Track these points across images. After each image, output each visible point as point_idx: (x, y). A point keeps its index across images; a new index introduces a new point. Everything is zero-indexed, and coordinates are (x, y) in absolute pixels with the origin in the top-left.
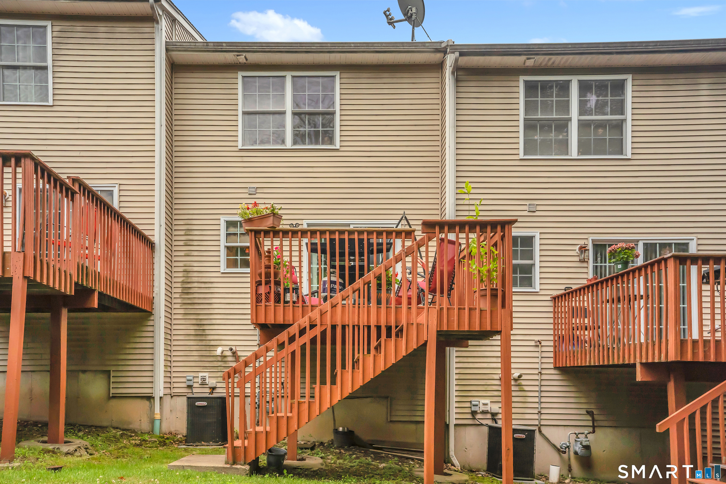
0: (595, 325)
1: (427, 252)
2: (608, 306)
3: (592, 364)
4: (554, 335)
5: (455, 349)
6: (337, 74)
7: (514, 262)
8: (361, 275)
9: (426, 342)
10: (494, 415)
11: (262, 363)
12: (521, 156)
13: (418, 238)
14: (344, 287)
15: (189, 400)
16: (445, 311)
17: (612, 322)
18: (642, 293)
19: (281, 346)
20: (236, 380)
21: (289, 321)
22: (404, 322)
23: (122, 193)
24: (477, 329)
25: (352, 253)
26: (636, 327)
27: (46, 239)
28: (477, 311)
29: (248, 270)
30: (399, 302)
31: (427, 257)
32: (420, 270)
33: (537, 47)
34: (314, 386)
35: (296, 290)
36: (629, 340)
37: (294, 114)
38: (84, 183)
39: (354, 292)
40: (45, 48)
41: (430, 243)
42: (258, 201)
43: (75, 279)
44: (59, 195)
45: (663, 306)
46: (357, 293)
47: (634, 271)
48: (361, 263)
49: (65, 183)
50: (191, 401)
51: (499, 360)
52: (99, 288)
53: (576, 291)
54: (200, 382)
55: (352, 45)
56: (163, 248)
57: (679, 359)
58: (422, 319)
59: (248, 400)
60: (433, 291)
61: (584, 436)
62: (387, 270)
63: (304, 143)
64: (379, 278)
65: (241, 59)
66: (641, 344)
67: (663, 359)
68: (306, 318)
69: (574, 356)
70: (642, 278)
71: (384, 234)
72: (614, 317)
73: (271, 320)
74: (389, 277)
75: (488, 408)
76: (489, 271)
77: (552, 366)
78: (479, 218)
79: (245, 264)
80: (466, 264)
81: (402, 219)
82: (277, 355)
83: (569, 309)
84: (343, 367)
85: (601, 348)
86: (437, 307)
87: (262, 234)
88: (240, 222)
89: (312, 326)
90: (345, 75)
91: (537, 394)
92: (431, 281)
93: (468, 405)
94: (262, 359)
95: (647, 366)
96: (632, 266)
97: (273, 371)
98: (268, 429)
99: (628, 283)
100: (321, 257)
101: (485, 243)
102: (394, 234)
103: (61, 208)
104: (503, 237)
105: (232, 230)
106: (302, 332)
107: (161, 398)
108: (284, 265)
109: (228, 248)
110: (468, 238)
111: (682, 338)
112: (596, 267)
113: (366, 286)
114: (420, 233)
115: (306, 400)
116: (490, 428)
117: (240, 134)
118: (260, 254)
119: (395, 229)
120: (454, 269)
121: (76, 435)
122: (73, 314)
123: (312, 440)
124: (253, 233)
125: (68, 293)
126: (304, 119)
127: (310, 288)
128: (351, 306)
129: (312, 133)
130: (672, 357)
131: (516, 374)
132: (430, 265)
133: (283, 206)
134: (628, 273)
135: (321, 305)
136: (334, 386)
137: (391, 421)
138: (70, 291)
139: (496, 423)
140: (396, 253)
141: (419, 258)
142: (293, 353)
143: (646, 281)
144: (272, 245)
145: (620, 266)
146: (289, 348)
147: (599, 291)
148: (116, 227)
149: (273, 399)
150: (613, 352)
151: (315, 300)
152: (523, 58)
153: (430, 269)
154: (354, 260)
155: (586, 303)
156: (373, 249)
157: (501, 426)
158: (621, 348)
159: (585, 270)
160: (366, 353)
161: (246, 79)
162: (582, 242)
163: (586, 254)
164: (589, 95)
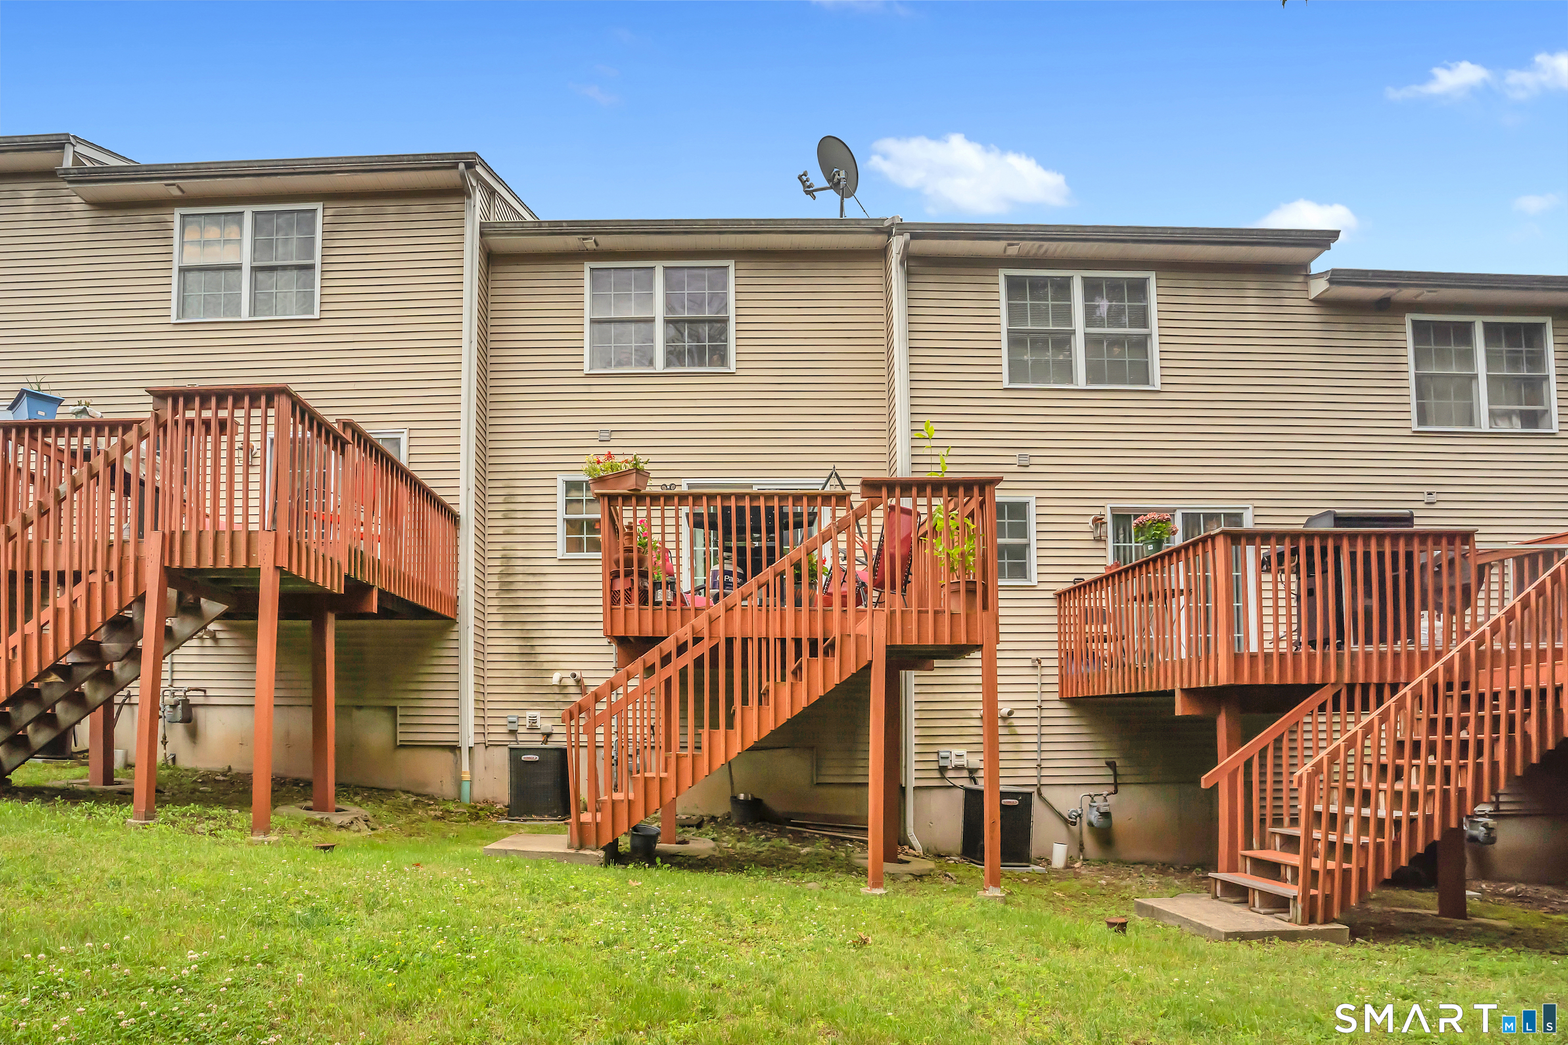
0: (1118, 634)
1: (870, 525)
2: (1135, 606)
3: (1114, 692)
4: (1060, 650)
5: (914, 673)
6: (731, 264)
7: (1000, 541)
8: (771, 562)
9: (870, 663)
10: (972, 771)
11: (620, 697)
12: (1006, 385)
13: (856, 506)
14: (745, 580)
15: (513, 752)
16: (898, 614)
17: (1142, 630)
18: (1182, 586)
19: (650, 670)
20: (582, 722)
21: (662, 632)
22: (836, 633)
23: (413, 442)
24: (947, 642)
25: (756, 529)
26: (1175, 636)
27: (305, 511)
28: (947, 616)
29: (599, 555)
30: (828, 602)
31: (870, 534)
32: (860, 553)
33: (1022, 228)
34: (700, 731)
35: (671, 585)
36: (1164, 657)
37: (667, 322)
38: (358, 427)
39: (760, 587)
40: (313, 239)
41: (874, 513)
42: (613, 451)
43: (345, 570)
44: (325, 447)
45: (1211, 605)
46: (764, 589)
47: (1170, 554)
48: (771, 544)
49: (333, 429)
50: (515, 753)
51: (980, 689)
52: (379, 583)
53: (1090, 584)
54: (528, 724)
55: (753, 223)
56: (472, 522)
57: (1233, 683)
58: (864, 627)
59: (601, 753)
60: (879, 585)
61: (1102, 798)
62: (809, 553)
63: (682, 364)
64: (797, 566)
65: (590, 244)
66: (1181, 661)
67: (1211, 683)
68: (688, 628)
69: (1089, 681)
70: (1181, 564)
71: (805, 500)
72: (1144, 622)
73: (634, 631)
74: (813, 565)
75: (963, 762)
76: (962, 554)
77: (1056, 696)
78: (947, 476)
79: (595, 545)
80: (928, 544)
81: (831, 476)
82: (643, 684)
83: (1080, 611)
84: (745, 701)
85: (1126, 668)
86: (885, 609)
87: (620, 500)
88: (587, 482)
89: (697, 640)
90: (742, 265)
91: (1035, 739)
92: (877, 570)
93: (934, 757)
94: (621, 690)
95: (1189, 692)
96: (1168, 547)
97: (638, 708)
98: (631, 796)
99: (1163, 572)
100: (710, 534)
101: (956, 512)
102: (819, 499)
103: (326, 465)
104: (982, 504)
105: (575, 495)
106: (682, 649)
107: (470, 748)
108: (652, 547)
109: (568, 521)
110: (930, 506)
111: (1237, 651)
112: (1118, 547)
113: (778, 578)
114: (858, 497)
115: (688, 752)
116: (968, 791)
117: (586, 351)
118: (616, 530)
119: (820, 491)
120: (911, 551)
121: (352, 801)
122: (343, 623)
123: (699, 813)
124: (606, 499)
125: (336, 591)
126: (681, 329)
127: (693, 581)
128: (755, 608)
129: (694, 349)
130: (1223, 681)
131: (1004, 709)
132: (875, 546)
133: (652, 459)
134: (1162, 557)
135: (709, 607)
136: (731, 731)
137: (818, 784)
138: (338, 588)
139: (976, 783)
140: (823, 528)
141: (858, 535)
142: (668, 682)
143: (1187, 569)
144: (635, 517)
145: (1150, 547)
146: (662, 674)
147: (1123, 584)
148: (404, 492)
149: (638, 752)
150: (1143, 675)
151: (701, 600)
152: (1003, 243)
153: (875, 553)
154: (759, 540)
155: (1104, 601)
156: (787, 523)
157: (982, 788)
158: (1155, 667)
159: (1101, 553)
160: (779, 679)
161: (595, 272)
162: (1097, 511)
163: (1103, 530)
164: (1097, 298)
